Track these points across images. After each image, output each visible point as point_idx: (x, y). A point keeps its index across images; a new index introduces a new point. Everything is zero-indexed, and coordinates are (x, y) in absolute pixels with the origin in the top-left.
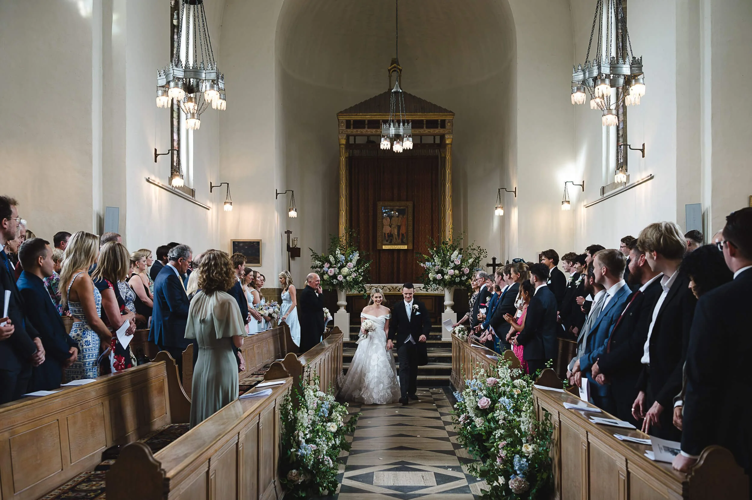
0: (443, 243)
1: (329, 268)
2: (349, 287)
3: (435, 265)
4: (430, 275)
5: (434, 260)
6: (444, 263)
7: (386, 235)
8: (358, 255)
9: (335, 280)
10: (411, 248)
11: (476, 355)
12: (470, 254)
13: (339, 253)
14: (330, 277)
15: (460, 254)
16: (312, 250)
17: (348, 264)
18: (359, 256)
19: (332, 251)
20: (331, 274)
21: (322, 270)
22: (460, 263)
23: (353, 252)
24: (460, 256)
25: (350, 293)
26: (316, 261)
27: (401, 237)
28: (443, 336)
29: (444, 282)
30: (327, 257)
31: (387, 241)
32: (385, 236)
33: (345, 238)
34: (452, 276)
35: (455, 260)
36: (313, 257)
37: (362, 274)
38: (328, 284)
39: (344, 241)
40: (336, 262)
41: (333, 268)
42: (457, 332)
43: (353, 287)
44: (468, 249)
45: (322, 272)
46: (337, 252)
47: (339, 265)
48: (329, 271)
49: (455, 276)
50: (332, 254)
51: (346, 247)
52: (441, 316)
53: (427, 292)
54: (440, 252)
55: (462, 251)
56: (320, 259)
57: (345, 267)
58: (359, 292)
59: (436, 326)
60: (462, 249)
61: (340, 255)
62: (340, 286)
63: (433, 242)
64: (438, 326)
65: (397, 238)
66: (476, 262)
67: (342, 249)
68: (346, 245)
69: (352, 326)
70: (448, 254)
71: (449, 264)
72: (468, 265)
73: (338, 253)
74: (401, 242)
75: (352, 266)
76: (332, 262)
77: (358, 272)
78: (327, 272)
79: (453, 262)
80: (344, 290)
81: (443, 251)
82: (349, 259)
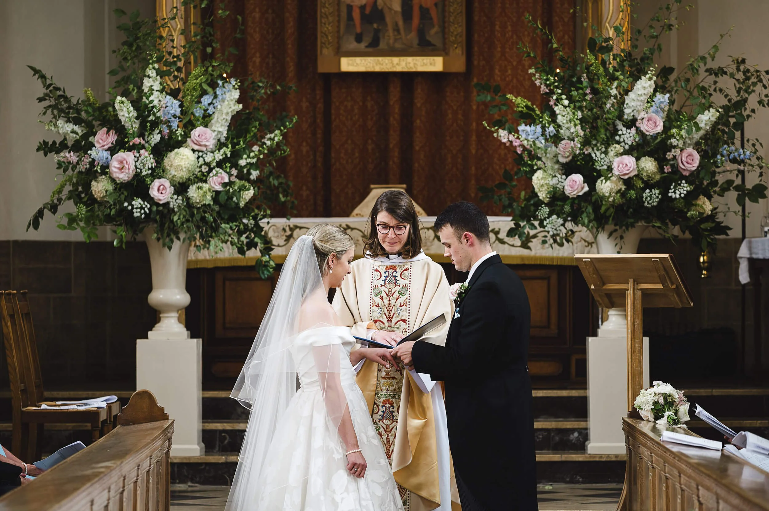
0: (592, 45)
1: (113, 151)
2: (198, 227)
3: (556, 139)
4: (538, 179)
5: (553, 115)
6: (594, 129)
7: (356, 15)
8: (236, 94)
9: (138, 202)
10: (459, 66)
11: (718, 498)
12: (703, 88)
13: (157, 86)
14: (120, 187)
15: (663, 93)
16: (43, 77)
17: (196, 133)
18: (239, 101)
19: (127, 80)
20: (123, 177)
21: (87, 160)
22: (660, 129)
23: (213, 85)
24: (663, 99)
25: (204, 255)
26: (60, 123)
27: (416, 21)
28: (592, 434)
29: (597, 206)
30: (105, 106)
31: (359, 39)
32: (350, 18)
33: (179, 24)
34: (628, 182)
35: (643, 114)
36: (46, 103)
37: (255, 174)
38: (109, 219)
39: (179, 40)
40: (143, 126)
41: (130, 149)
42: (646, 413)
43: (215, 229)
44: (694, 70)
45: (84, 166)
46: (147, 83)
47: (156, 138)
48: (114, 165)
49: (640, 184)
50: (125, 94)
51: (187, 63)
52: (583, 351)
53: (525, 252)
54: (578, 85)
55: (673, 77)
56: (78, 112)
57: (179, 144)
58: (241, 251)
59: (564, 393)
60: (671, 70)
61: (162, 97)
62: (162, 226)
63: (550, 41)
64: (574, 393)
65: (401, 23)
66: (727, 124)
67: (168, 73)
68: (186, 54)
69: (211, 394)
70: (614, 92)
71: (615, 131)
72: (697, 136)
73: (151, 89)
74: (416, 42)
75: (211, 143)
76: (128, 125)
77: (235, 165)
78: (105, 169)
79: (631, 123)
80: (177, 244)
81: (591, 80)
82: (199, 113)
